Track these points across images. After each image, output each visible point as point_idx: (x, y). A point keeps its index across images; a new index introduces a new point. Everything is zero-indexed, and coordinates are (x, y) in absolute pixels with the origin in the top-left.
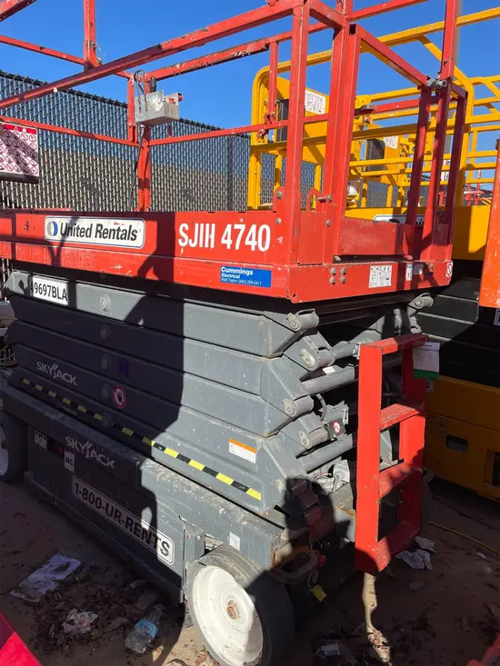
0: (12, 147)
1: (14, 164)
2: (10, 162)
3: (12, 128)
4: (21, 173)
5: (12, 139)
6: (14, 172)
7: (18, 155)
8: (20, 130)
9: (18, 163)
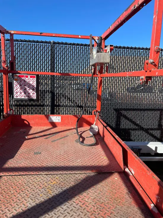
0: (23, 86)
1: (23, 94)
2: (21, 93)
3: (23, 76)
4: (27, 98)
5: (23, 82)
6: (23, 97)
7: (26, 89)
8: (27, 77)
9: (25, 93)
